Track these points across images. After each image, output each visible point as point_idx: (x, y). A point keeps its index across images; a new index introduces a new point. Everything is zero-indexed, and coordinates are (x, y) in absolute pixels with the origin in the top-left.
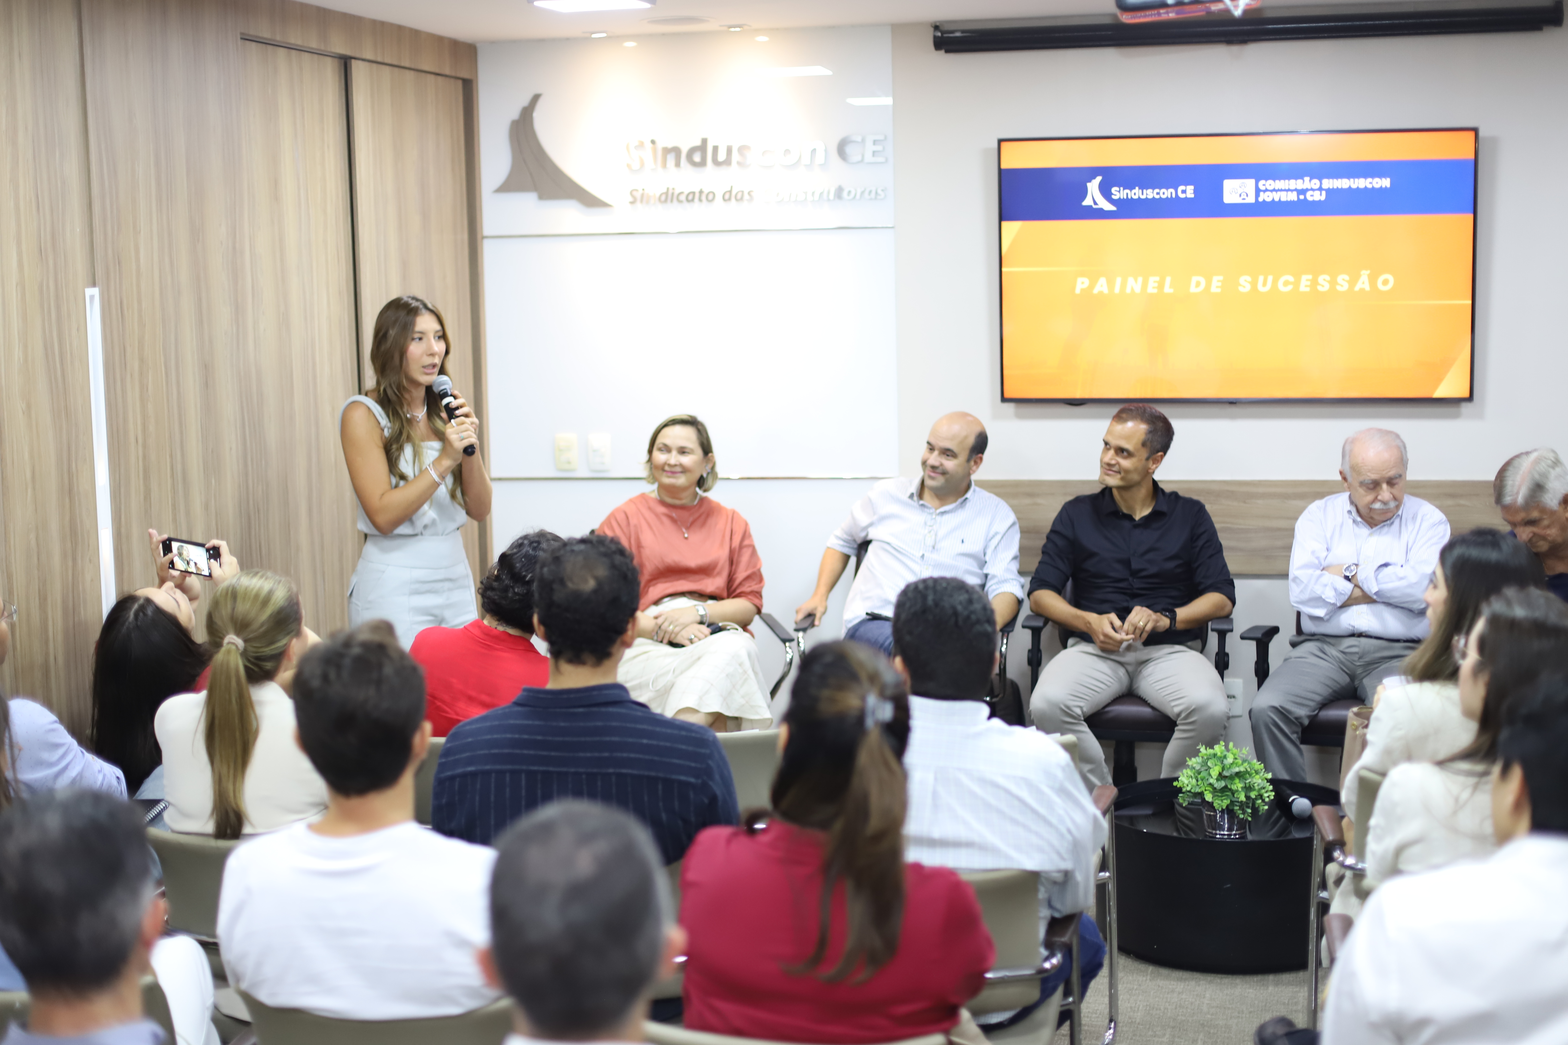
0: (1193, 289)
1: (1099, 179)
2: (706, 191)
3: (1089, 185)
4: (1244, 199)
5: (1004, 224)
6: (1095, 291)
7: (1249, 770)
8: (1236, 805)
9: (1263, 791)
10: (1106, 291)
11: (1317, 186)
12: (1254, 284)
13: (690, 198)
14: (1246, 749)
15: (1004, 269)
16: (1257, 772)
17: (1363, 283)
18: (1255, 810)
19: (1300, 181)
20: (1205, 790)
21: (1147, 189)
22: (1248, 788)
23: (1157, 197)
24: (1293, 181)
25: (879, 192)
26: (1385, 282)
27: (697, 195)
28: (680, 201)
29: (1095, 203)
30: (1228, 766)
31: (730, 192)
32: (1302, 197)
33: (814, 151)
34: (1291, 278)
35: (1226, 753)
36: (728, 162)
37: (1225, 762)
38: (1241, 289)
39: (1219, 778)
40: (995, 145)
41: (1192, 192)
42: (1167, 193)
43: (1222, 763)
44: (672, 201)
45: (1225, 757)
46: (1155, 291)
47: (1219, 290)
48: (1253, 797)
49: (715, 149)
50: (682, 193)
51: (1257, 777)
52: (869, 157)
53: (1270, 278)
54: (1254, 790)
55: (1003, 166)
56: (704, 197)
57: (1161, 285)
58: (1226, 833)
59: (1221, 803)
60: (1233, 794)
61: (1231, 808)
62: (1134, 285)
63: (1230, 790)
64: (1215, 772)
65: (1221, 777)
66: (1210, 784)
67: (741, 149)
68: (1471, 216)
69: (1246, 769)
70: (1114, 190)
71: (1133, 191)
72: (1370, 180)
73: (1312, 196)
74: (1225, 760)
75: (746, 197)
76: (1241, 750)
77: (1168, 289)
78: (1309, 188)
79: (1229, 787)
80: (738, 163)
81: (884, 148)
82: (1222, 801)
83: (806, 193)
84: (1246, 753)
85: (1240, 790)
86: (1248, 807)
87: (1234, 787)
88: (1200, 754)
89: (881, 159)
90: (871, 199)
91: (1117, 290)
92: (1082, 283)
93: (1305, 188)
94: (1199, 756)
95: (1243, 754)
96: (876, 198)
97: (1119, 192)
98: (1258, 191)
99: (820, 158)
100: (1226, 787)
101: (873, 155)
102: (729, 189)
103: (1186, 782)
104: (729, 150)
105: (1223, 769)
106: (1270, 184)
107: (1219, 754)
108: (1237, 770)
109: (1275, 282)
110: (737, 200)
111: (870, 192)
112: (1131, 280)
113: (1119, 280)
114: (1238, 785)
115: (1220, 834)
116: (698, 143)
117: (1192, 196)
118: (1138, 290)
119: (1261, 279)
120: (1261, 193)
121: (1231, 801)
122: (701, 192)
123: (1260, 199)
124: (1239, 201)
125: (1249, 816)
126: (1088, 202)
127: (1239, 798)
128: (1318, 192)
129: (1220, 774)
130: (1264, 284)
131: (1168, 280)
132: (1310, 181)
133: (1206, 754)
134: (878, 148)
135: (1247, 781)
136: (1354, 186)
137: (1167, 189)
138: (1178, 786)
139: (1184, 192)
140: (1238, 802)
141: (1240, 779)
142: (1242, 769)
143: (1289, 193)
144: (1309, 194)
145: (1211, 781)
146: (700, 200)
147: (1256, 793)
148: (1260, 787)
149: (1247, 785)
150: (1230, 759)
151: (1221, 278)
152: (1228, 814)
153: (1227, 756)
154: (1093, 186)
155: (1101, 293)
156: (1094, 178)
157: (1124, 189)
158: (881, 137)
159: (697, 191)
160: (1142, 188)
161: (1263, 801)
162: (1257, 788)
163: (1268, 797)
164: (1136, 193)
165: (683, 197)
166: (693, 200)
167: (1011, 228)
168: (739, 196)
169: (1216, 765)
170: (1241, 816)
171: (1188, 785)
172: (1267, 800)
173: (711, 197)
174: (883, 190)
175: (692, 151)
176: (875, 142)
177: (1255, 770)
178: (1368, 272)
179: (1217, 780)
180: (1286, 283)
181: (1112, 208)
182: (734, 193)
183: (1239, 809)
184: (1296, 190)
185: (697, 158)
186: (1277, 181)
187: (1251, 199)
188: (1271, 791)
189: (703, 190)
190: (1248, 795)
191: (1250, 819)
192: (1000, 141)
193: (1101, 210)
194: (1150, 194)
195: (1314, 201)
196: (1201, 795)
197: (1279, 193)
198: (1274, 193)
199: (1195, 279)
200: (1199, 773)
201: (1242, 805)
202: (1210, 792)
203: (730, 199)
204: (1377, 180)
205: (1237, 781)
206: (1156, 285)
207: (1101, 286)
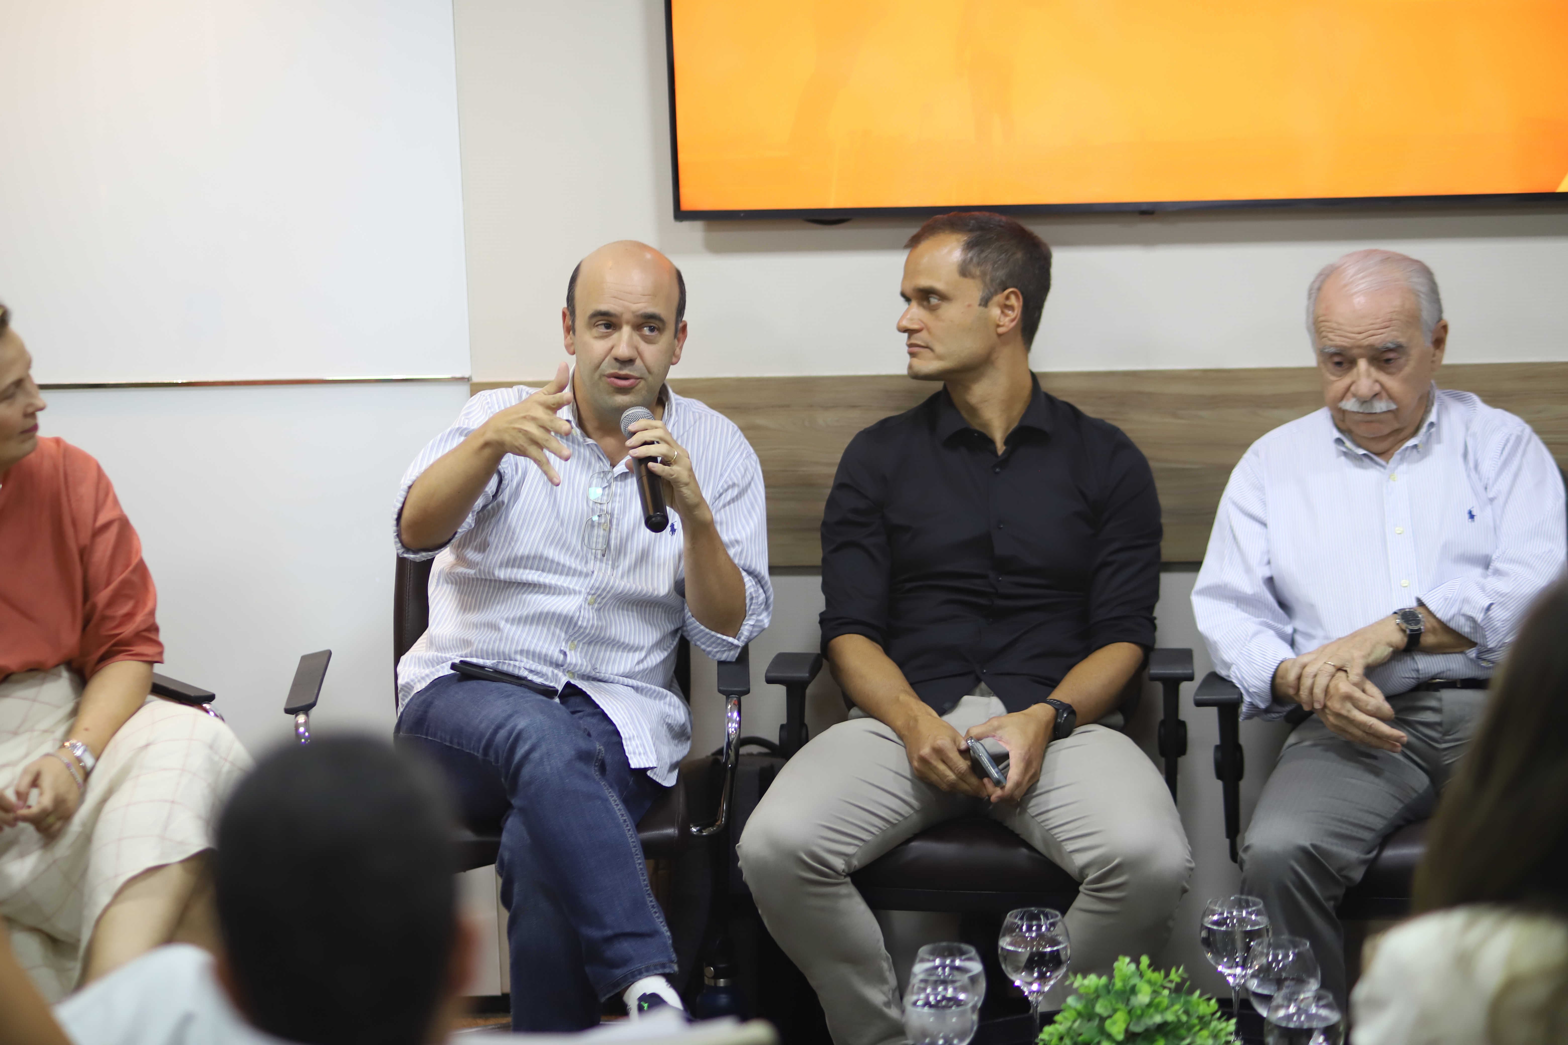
7: (1187, 1017)
14: (1177, 970)
16: (1203, 1022)
30: (1143, 1012)
35: (1135, 980)
37: (1135, 1001)
39: (1125, 1038)
43: (1127, 1004)
45: (1133, 990)
64: (1112, 1026)
65: (1128, 1035)
69: (1177, 1016)
74: (1134, 998)
76: (1167, 975)
84: (1178, 980)
95: (1171, 981)
105: (1131, 1018)
107: (1122, 983)
108: (1158, 1019)
129: (1126, 1026)
141: (1165, 1038)
142: (1168, 1015)
150: (1143, 997)
153: (1137, 988)
169: (1116, 1011)
177: (1199, 1016)
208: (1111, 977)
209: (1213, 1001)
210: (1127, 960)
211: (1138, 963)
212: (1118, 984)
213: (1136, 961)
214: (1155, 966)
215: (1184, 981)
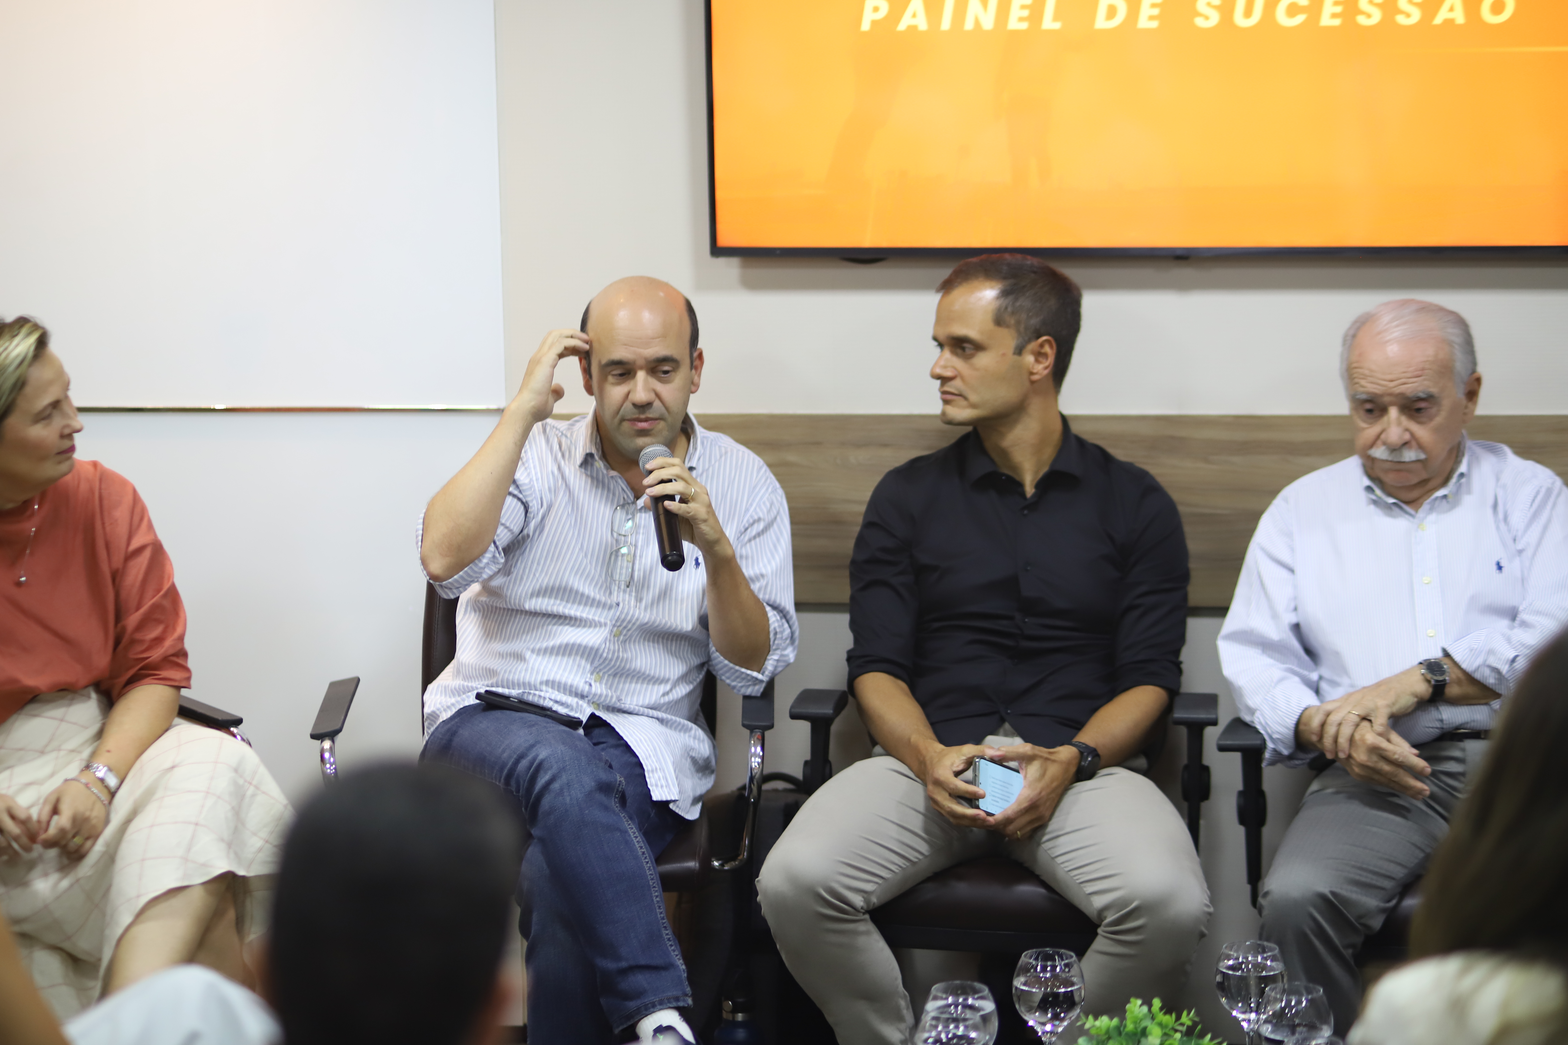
0: (1101, 23)
6: (902, 27)
10: (922, 24)
12: (1227, 12)
14: (1188, 1014)
17: (1452, 8)
26: (1498, 7)
34: (1302, 1)
35: (1147, 1023)
38: (1201, 20)
45: (1144, 1033)
46: (1024, 26)
47: (1155, 24)
57: (1036, 13)
62: (981, 14)
76: (1178, 1018)
77: (1049, 23)
91: (946, 24)
92: (874, 10)
95: (1182, 1024)
112: (974, 4)
118: (988, 23)
130: (1248, 11)
131: (1050, 3)
150: (1154, 1039)
153: (1148, 1030)
155: (912, 29)
180: (1293, 8)
206: (1026, 13)
207: (914, 16)
208: (1123, 1018)
210: (1139, 1002)
211: (1150, 1006)
212: (1130, 1026)
213: (1148, 1003)
214: (1167, 1009)
215: (1195, 1024)
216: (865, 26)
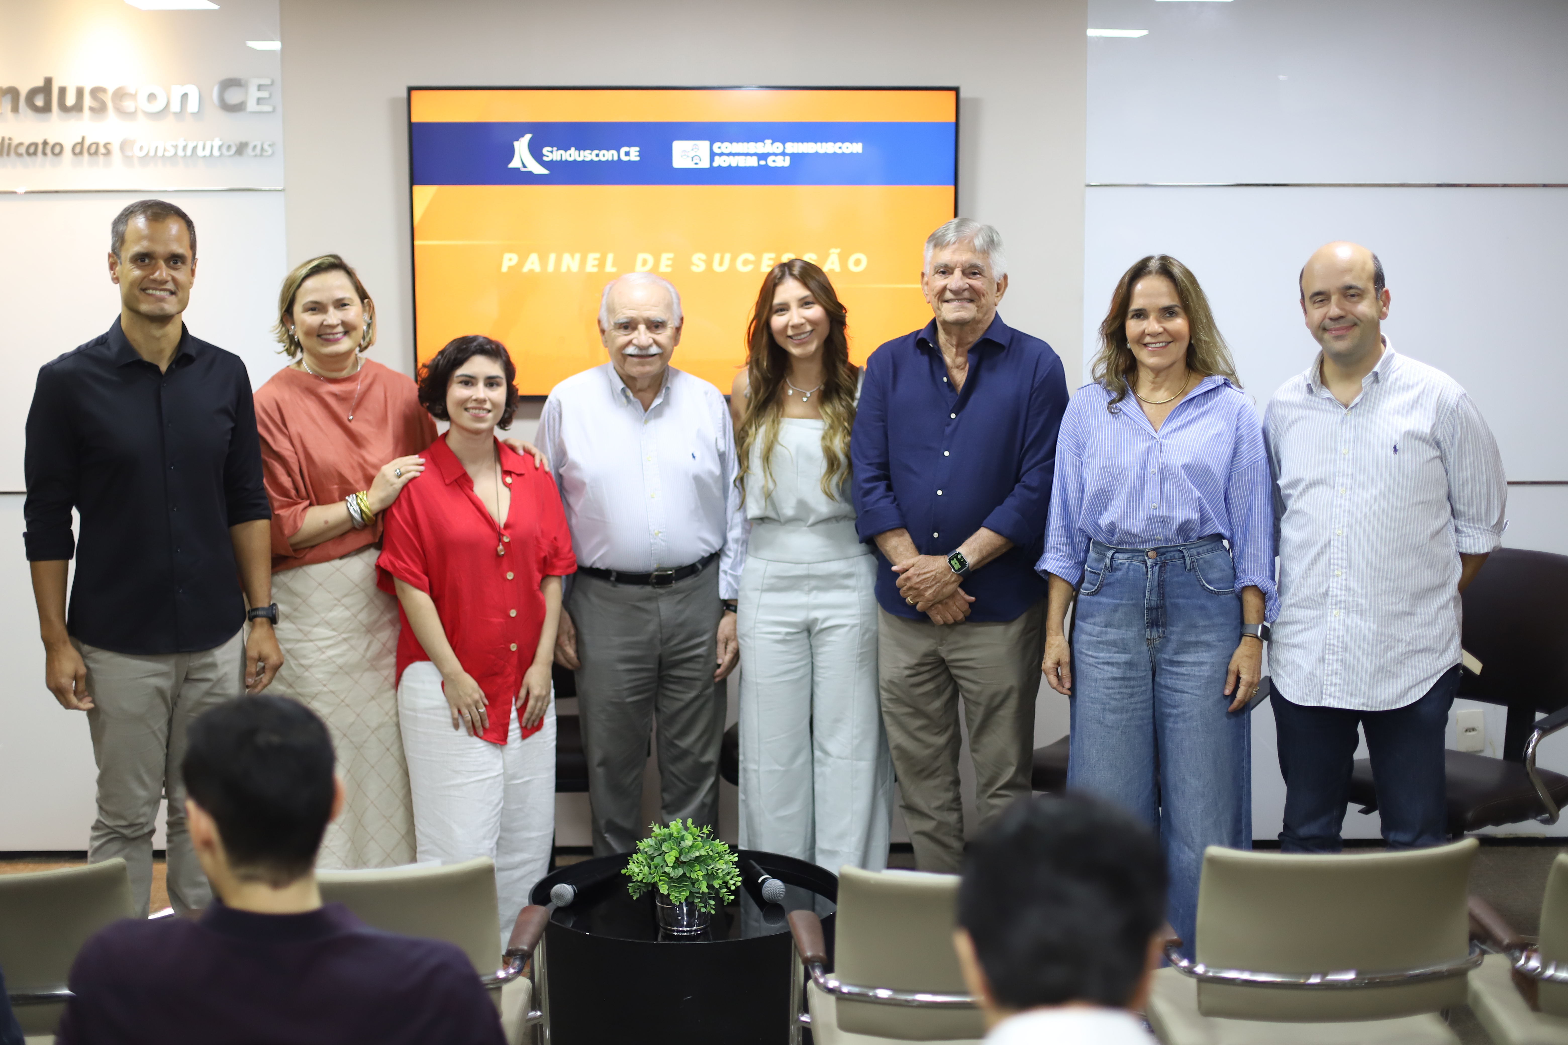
1: (528, 137)
2: (51, 142)
3: (516, 144)
4: (696, 164)
5: (417, 189)
6: (525, 269)
7: (711, 853)
8: (697, 897)
9: (729, 877)
10: (537, 269)
11: (780, 151)
12: (709, 263)
13: (32, 150)
15: (416, 243)
16: (720, 855)
17: (832, 263)
18: (719, 900)
19: (760, 144)
20: (660, 880)
21: (584, 150)
22: (711, 876)
23: (596, 159)
24: (752, 144)
25: (266, 147)
26: (857, 262)
27: (40, 147)
28: (20, 155)
29: (524, 166)
30: (687, 850)
31: (82, 143)
32: (763, 163)
33: (185, 96)
34: (751, 257)
35: (684, 832)
36: (78, 107)
37: (683, 844)
38: (694, 269)
39: (676, 865)
40: (404, 94)
41: (637, 154)
42: (608, 155)
43: (679, 846)
44: (8, 154)
45: (683, 838)
46: (595, 270)
47: (669, 270)
48: (717, 886)
49: (63, 91)
50: (21, 144)
51: (722, 861)
52: (252, 105)
53: (728, 257)
54: (718, 878)
55: (415, 119)
56: (48, 151)
57: (602, 263)
58: (685, 929)
59: (679, 897)
60: (693, 884)
61: (690, 900)
62: (570, 263)
63: (690, 878)
64: (670, 859)
65: (678, 863)
66: (665, 873)
67: (95, 92)
68: (952, 188)
69: (707, 852)
70: (546, 150)
71: (569, 152)
72: (839, 144)
73: (774, 161)
74: (682, 842)
75: (102, 150)
76: (701, 830)
77: (609, 268)
78: (771, 152)
79: (688, 875)
80: (92, 109)
81: (271, 95)
82: (680, 892)
83: (176, 147)
84: (708, 832)
85: (701, 879)
86: (710, 898)
87: (694, 876)
88: (653, 834)
89: (267, 108)
90: (256, 156)
91: (551, 268)
92: (509, 260)
93: (766, 152)
94: (651, 837)
95: (703, 833)
96: (261, 155)
97: (552, 152)
98: (713, 155)
99: (193, 105)
100: (684, 874)
101: (258, 103)
102: (80, 140)
103: (637, 870)
104: (80, 93)
105: (681, 853)
106: (727, 147)
107: (675, 834)
108: (697, 854)
109: (733, 260)
110: (90, 154)
111: (255, 147)
112: (566, 257)
113: (552, 257)
114: (698, 874)
115: (677, 931)
116: (40, 83)
117: (638, 159)
118: (575, 268)
119: (717, 257)
120: (717, 158)
121: (691, 892)
122: (45, 143)
123: (715, 164)
124: (692, 166)
125: (712, 908)
126: (515, 164)
127: (700, 889)
128: (781, 158)
129: (677, 859)
130: (721, 264)
131: (610, 257)
132: (772, 144)
133: (660, 834)
134: (264, 94)
135: (709, 868)
136: (821, 151)
137: (608, 150)
138: (627, 874)
139: (627, 154)
140: (699, 893)
141: (700, 865)
142: (703, 853)
143: (749, 157)
144: (770, 160)
145: (667, 869)
146: (44, 154)
147: (721, 882)
148: (724, 873)
149: (710, 872)
150: (689, 842)
151: (671, 255)
152: (686, 906)
153: (685, 837)
154: (522, 146)
155: (531, 271)
156: (523, 136)
157: (557, 150)
158: (267, 82)
159: (40, 141)
160: (579, 149)
161: (729, 888)
162: (721, 875)
163: (734, 884)
164: (572, 155)
165: (22, 150)
166: (35, 153)
167: (424, 194)
168: (93, 150)
169: (672, 849)
170: (703, 910)
171: (638, 875)
172: (733, 888)
173: (57, 150)
174: (270, 145)
175: (33, 93)
176: (260, 87)
177: (718, 853)
178: (838, 250)
179: (674, 867)
180: (746, 262)
181: (545, 172)
182: (86, 144)
183: (700, 902)
184: (755, 154)
185: (39, 102)
186: (734, 144)
187: (705, 164)
188: (738, 876)
189: (48, 141)
190: (711, 883)
191: (713, 912)
192: (410, 89)
193: (531, 172)
194: (588, 155)
195: (776, 167)
196: (654, 886)
197: (736, 157)
198: (731, 157)
199: (641, 257)
200: (652, 859)
201: (704, 898)
202: (666, 882)
203: (81, 153)
204: (847, 144)
205: (698, 867)
206: (596, 262)
207: (532, 263)
209: (727, 845)
215: (711, 833)
216: (504, 269)
